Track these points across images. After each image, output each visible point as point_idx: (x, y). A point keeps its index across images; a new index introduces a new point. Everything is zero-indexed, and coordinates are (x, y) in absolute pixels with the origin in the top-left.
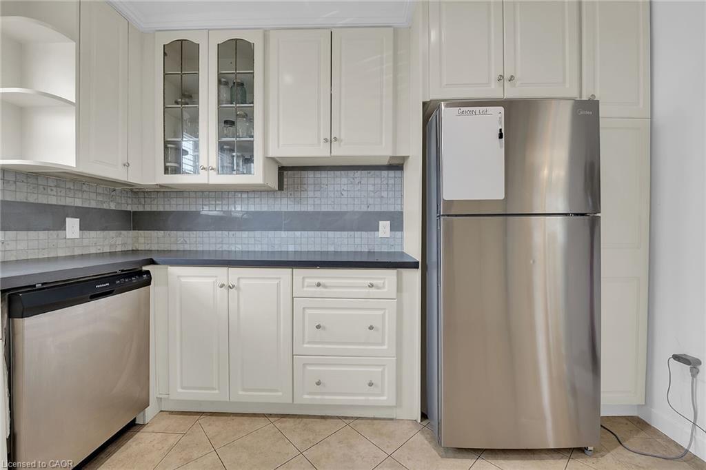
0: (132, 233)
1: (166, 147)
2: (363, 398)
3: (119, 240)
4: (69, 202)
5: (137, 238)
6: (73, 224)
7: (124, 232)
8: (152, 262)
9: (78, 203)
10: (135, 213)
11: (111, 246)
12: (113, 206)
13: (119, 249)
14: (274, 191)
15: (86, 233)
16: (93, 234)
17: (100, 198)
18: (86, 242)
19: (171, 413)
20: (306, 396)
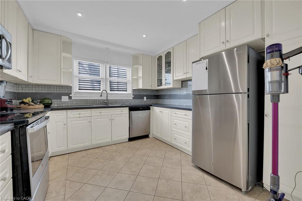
0: (157, 100)
1: (158, 81)
2: (185, 147)
3: (154, 101)
4: (145, 94)
5: (157, 101)
6: (145, 98)
7: (155, 100)
8: (151, 106)
9: (146, 94)
10: (157, 95)
11: (152, 102)
12: (153, 94)
13: (154, 103)
14: (180, 88)
15: (147, 100)
16: (149, 100)
17: (150, 93)
18: (147, 101)
19: (154, 138)
20: (174, 142)
